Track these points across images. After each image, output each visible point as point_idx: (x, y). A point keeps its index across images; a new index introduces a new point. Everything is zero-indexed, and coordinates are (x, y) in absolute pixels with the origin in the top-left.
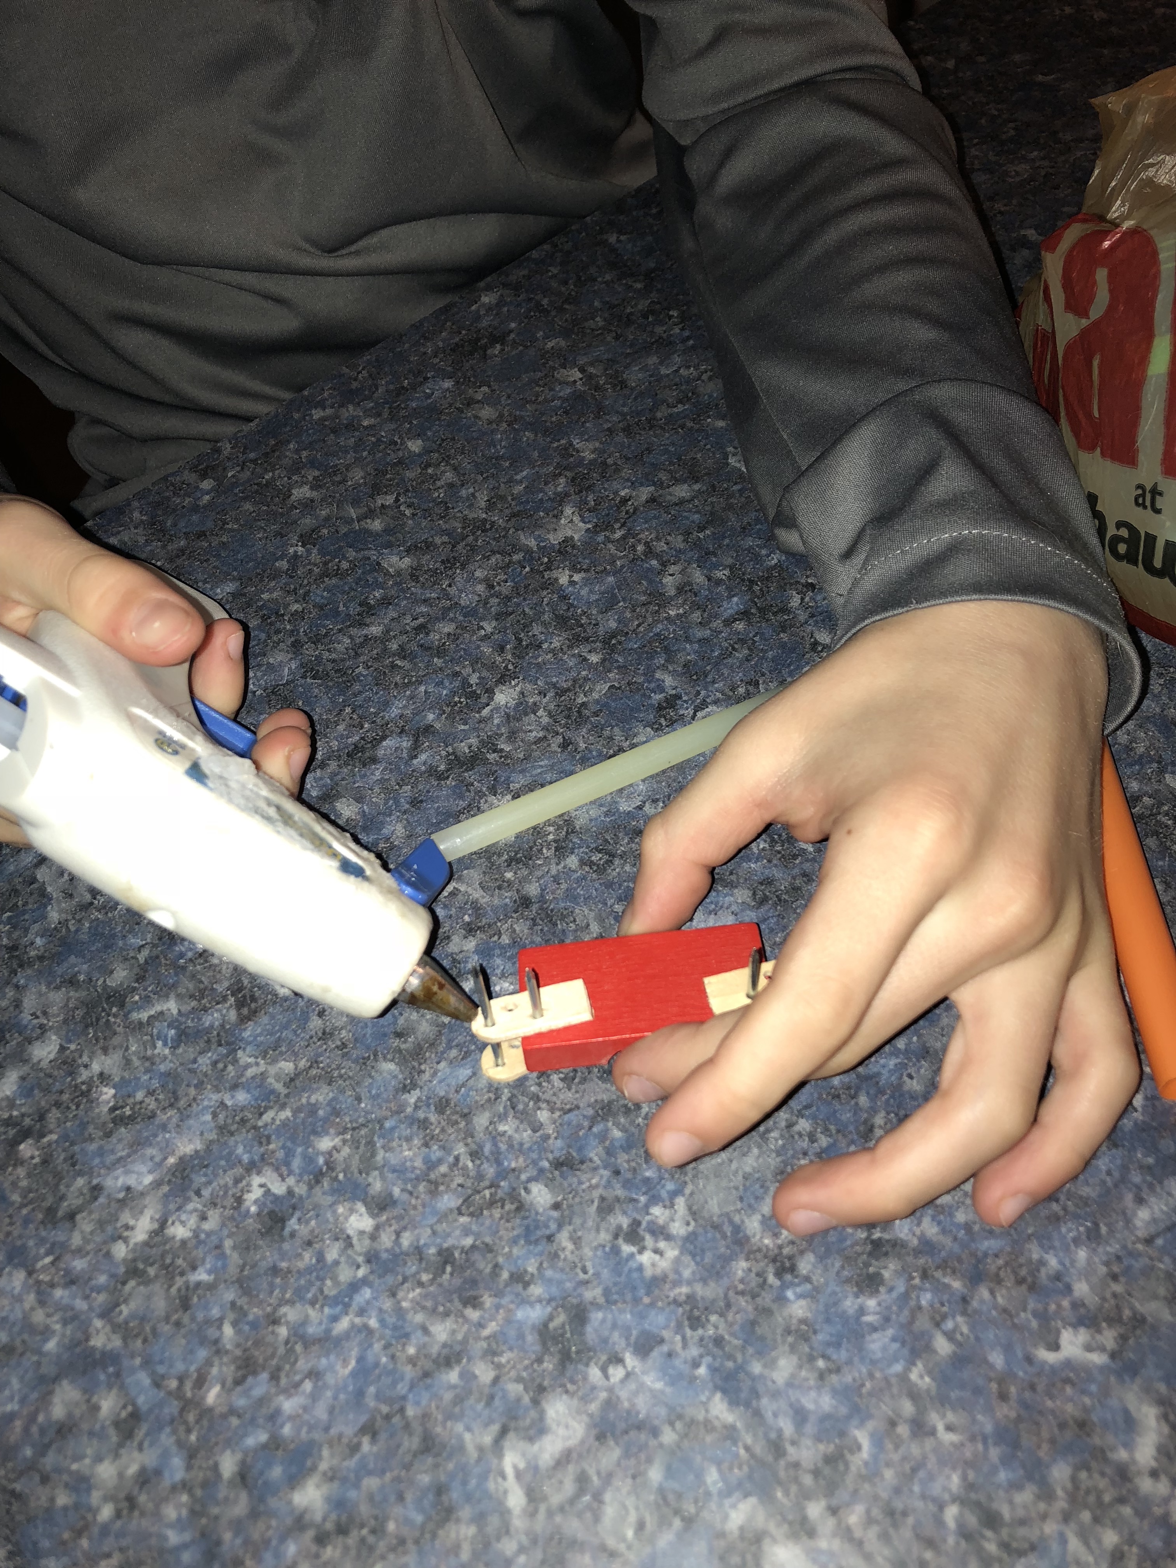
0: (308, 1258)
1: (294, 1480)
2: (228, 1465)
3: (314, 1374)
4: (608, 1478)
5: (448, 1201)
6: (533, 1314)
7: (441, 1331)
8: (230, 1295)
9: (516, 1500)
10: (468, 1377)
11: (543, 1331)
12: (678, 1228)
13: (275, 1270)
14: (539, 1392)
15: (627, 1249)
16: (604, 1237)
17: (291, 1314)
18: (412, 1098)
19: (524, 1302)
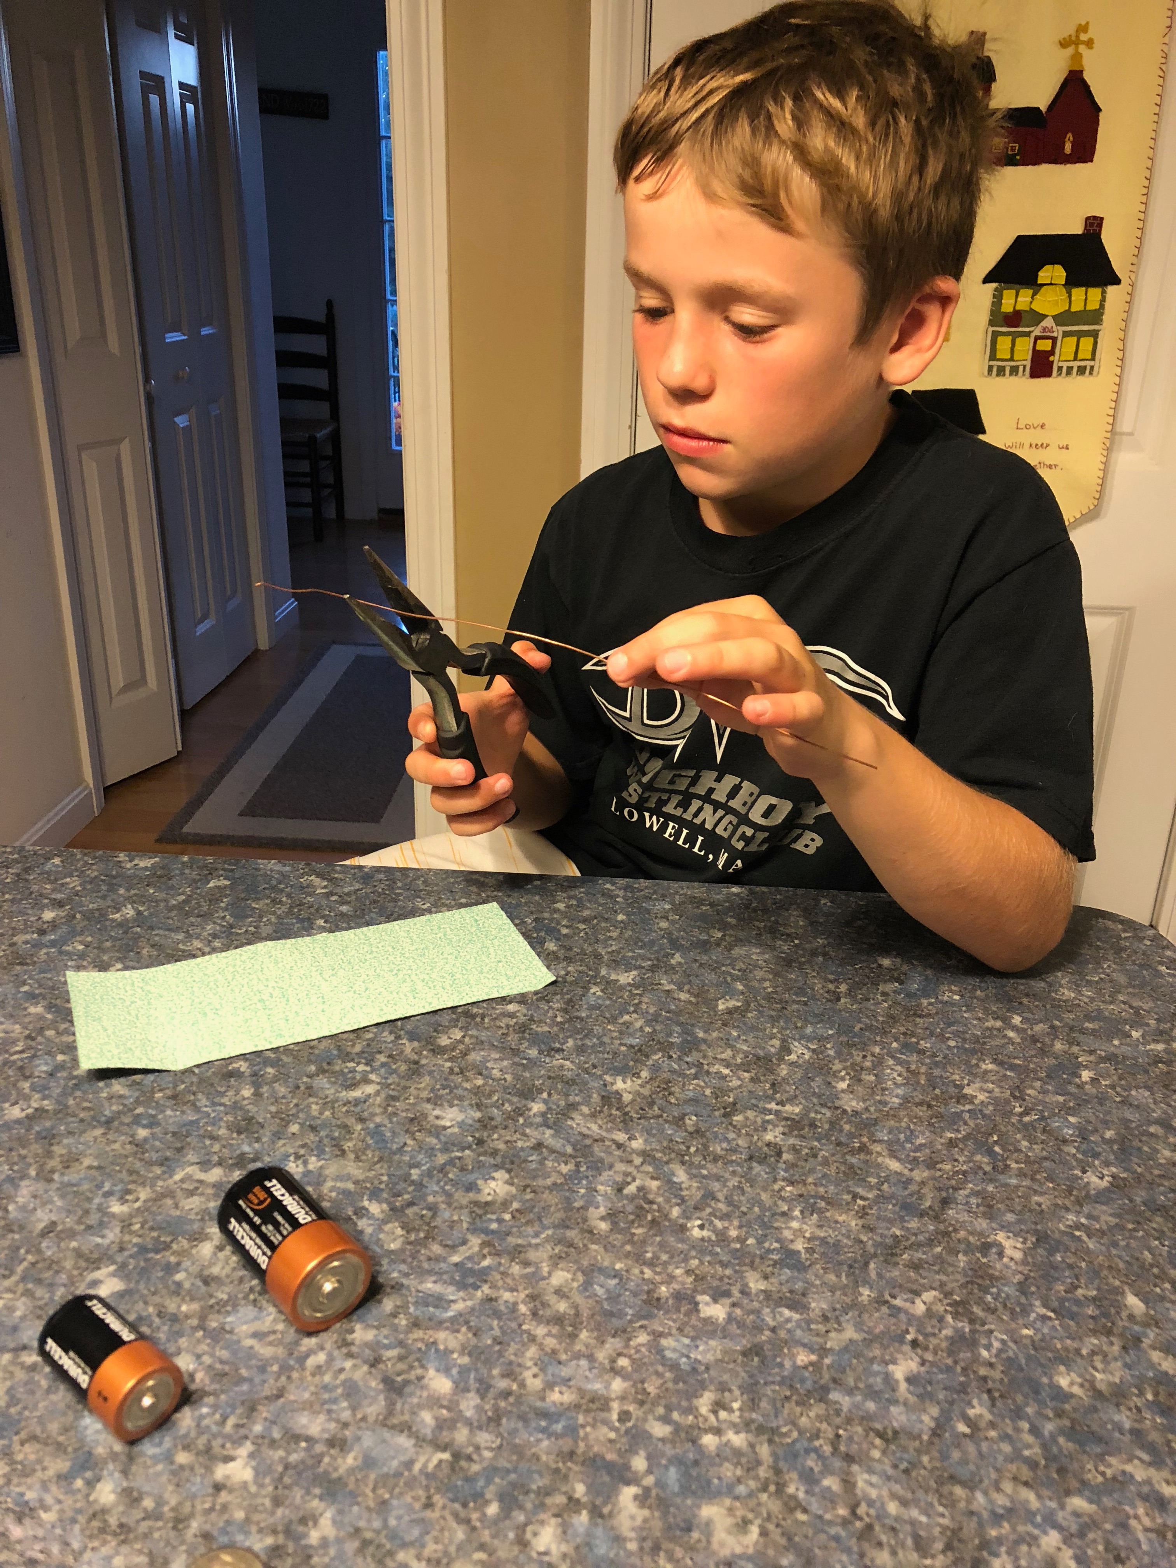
0: (223, 1089)
1: (145, 1127)
2: (140, 1110)
3: (183, 1112)
4: (202, 1194)
5: (273, 1109)
6: (246, 1148)
7: (223, 1132)
8: (195, 1079)
9: (177, 1177)
10: (212, 1145)
11: (243, 1154)
12: (311, 1167)
13: (212, 1085)
14: (219, 1164)
15: (292, 1158)
16: (291, 1151)
17: (200, 1096)
18: (305, 1079)
19: (250, 1145)
